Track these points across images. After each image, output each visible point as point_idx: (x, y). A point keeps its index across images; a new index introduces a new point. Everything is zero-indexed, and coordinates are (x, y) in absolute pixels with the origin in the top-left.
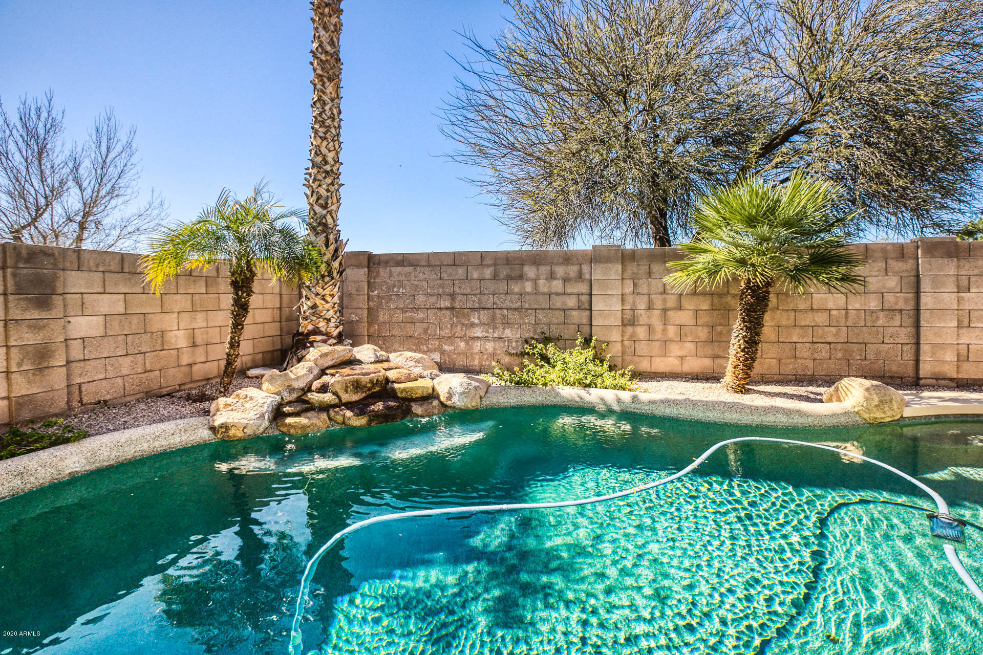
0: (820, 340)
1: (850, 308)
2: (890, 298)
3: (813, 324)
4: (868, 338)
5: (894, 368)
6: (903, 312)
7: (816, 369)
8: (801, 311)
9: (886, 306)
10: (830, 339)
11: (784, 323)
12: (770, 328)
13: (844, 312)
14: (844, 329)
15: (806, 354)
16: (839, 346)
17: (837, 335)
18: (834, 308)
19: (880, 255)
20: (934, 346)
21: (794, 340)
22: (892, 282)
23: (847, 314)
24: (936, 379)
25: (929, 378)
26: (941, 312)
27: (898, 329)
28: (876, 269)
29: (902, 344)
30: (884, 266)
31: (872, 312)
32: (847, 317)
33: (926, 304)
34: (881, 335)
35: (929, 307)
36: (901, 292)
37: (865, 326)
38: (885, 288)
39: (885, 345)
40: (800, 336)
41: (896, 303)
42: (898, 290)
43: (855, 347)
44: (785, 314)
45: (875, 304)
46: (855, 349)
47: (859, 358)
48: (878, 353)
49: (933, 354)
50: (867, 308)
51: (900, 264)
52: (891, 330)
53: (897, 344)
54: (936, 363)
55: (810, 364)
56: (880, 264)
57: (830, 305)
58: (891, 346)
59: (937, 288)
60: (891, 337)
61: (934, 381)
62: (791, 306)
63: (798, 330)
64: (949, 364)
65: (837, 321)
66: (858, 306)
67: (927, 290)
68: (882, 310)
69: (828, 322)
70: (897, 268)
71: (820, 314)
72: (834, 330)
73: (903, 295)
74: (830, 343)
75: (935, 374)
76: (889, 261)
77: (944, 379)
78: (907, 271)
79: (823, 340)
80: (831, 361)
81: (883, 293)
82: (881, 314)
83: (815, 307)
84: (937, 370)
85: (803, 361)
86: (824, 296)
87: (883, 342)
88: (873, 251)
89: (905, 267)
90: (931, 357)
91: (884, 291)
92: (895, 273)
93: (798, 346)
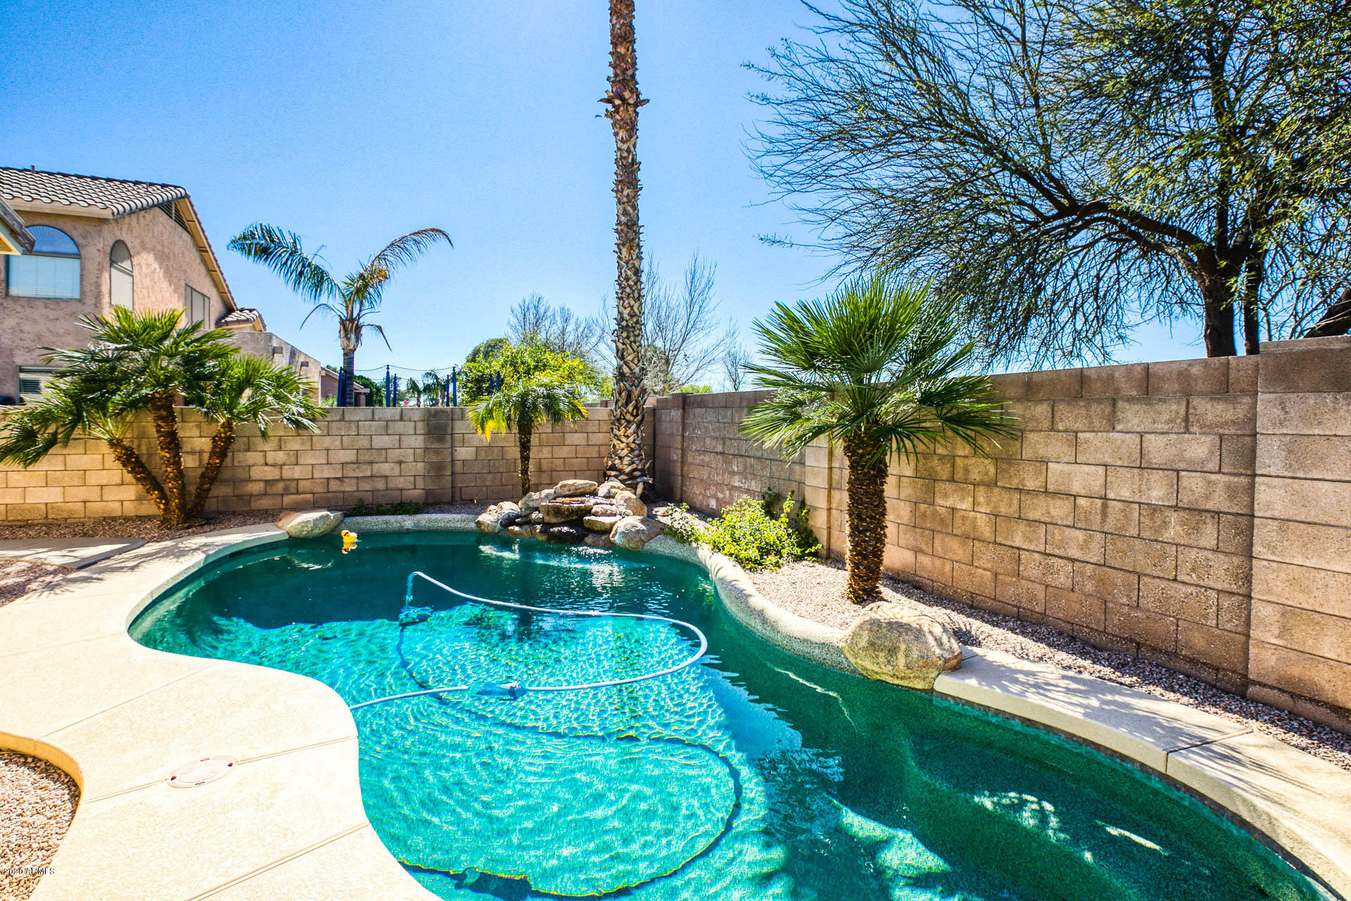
0: (1057, 552)
1: (1111, 495)
2: (1194, 485)
3: (1048, 520)
4: (1143, 564)
5: (1198, 641)
6: (1223, 518)
7: (1049, 606)
8: (1028, 492)
9: (1186, 499)
10: (1074, 553)
11: (1003, 510)
12: (984, 516)
13: (1099, 502)
14: (1099, 537)
15: (1034, 573)
16: (1089, 570)
17: (1085, 546)
18: (1083, 492)
19: (1176, 387)
20: (1289, 612)
21: (1017, 544)
22: (1199, 447)
23: (1105, 507)
24: (1292, 695)
25: (1272, 688)
26: (1310, 529)
27: (1210, 555)
28: (1165, 417)
29: (1219, 591)
30: (1182, 411)
31: (1154, 509)
32: (1104, 514)
33: (1268, 506)
34: (1170, 563)
35: (1277, 514)
36: (1220, 472)
37: (1139, 537)
38: (1183, 460)
39: (1180, 586)
40: (1027, 538)
41: (1207, 497)
42: (1213, 466)
43: (1119, 578)
44: (1005, 495)
45: (1161, 494)
46: (1119, 582)
47: (1124, 600)
48: (1164, 600)
49: (1284, 631)
50: (1143, 500)
51: (1220, 407)
52: (1193, 554)
53: (1207, 588)
54: (1292, 655)
55: (1039, 591)
56: (1174, 407)
57: (1076, 487)
58: (1191, 589)
59: (1302, 467)
60: (1193, 570)
61: (1284, 699)
62: (1015, 482)
63: (1022, 527)
64: (1331, 668)
65: (1087, 520)
66: (1126, 494)
67: (1272, 471)
68: (1176, 508)
69: (1071, 518)
70: (1210, 417)
71: (1058, 502)
72: (1080, 535)
73: (1226, 478)
74: (1073, 560)
75: (1290, 680)
76: (1195, 401)
77: (1311, 700)
78: (1234, 423)
79: (1062, 553)
80: (1074, 596)
81: (1178, 471)
82: (1174, 517)
83: (1051, 488)
84: (1296, 671)
85: (1030, 585)
86: (1067, 468)
87: (1175, 580)
88: (1161, 378)
89: (1229, 415)
90: (1279, 636)
91: (1182, 466)
92: (1207, 429)
93: (1024, 555)
